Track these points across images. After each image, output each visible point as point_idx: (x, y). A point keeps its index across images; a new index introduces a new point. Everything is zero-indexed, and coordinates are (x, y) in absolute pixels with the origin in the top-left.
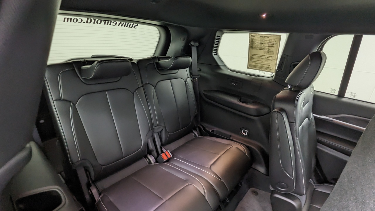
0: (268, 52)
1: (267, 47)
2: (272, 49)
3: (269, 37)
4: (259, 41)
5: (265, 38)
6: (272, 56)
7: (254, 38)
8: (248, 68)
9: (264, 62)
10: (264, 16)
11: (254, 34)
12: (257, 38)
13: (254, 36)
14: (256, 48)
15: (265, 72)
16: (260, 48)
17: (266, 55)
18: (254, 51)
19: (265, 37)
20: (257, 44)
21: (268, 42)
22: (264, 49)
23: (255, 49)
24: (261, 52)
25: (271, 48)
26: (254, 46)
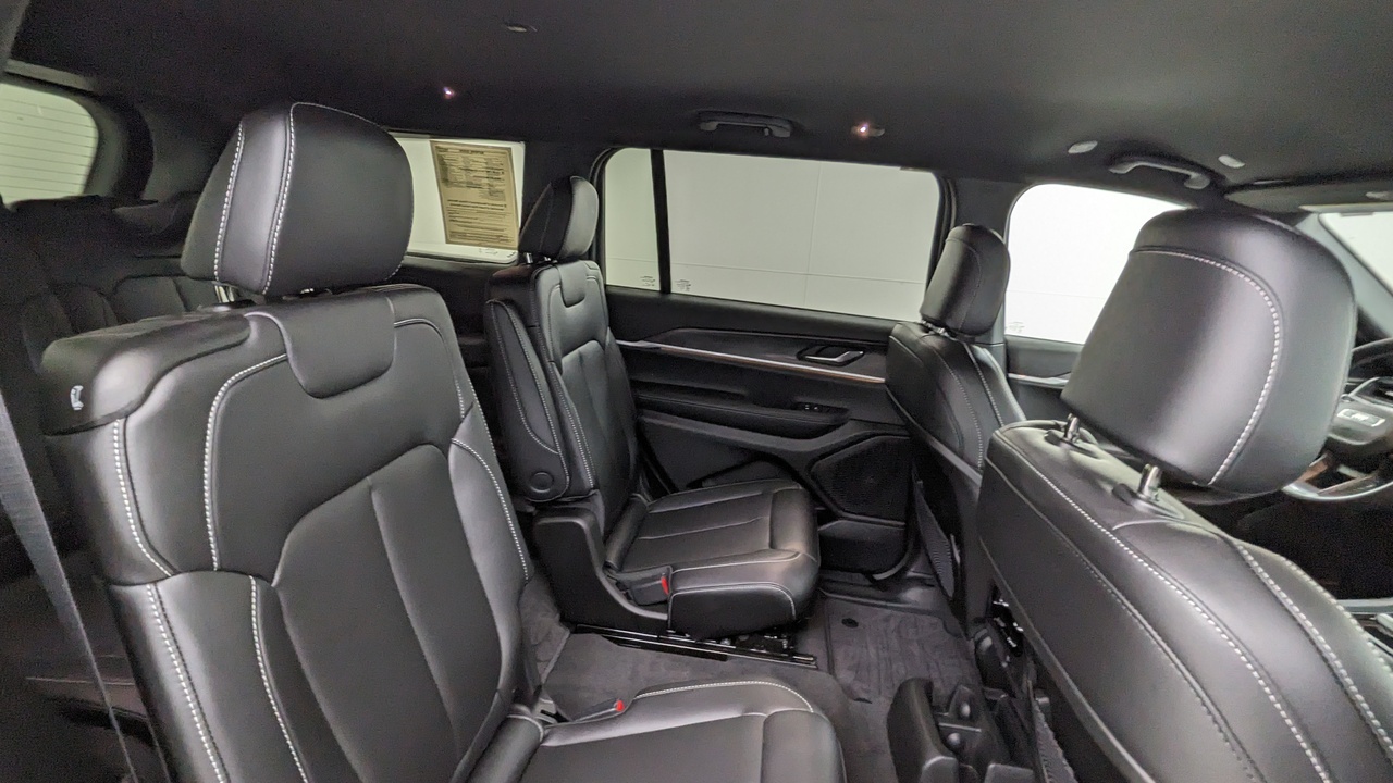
0: (491, 193)
1: (486, 181)
2: (499, 186)
3: (482, 153)
4: (462, 164)
5: (474, 155)
6: (503, 203)
7: (447, 156)
8: (448, 242)
9: (487, 221)
10: (448, 93)
11: (444, 142)
12: (454, 156)
13: (446, 150)
14: (458, 184)
15: (497, 250)
16: (467, 183)
17: (486, 201)
18: (455, 193)
19: (473, 152)
20: (457, 173)
21: (485, 165)
22: (478, 186)
23: (456, 186)
24: (473, 195)
25: (495, 182)
26: (450, 178)
